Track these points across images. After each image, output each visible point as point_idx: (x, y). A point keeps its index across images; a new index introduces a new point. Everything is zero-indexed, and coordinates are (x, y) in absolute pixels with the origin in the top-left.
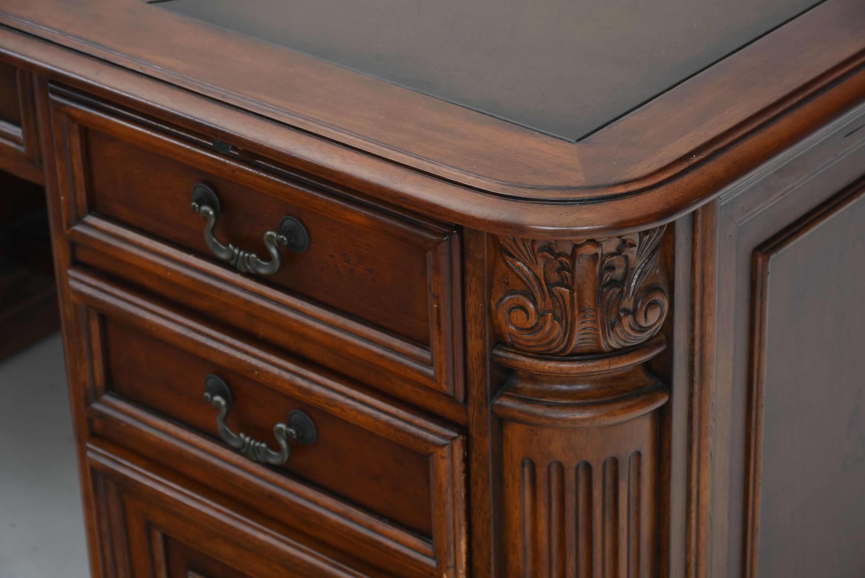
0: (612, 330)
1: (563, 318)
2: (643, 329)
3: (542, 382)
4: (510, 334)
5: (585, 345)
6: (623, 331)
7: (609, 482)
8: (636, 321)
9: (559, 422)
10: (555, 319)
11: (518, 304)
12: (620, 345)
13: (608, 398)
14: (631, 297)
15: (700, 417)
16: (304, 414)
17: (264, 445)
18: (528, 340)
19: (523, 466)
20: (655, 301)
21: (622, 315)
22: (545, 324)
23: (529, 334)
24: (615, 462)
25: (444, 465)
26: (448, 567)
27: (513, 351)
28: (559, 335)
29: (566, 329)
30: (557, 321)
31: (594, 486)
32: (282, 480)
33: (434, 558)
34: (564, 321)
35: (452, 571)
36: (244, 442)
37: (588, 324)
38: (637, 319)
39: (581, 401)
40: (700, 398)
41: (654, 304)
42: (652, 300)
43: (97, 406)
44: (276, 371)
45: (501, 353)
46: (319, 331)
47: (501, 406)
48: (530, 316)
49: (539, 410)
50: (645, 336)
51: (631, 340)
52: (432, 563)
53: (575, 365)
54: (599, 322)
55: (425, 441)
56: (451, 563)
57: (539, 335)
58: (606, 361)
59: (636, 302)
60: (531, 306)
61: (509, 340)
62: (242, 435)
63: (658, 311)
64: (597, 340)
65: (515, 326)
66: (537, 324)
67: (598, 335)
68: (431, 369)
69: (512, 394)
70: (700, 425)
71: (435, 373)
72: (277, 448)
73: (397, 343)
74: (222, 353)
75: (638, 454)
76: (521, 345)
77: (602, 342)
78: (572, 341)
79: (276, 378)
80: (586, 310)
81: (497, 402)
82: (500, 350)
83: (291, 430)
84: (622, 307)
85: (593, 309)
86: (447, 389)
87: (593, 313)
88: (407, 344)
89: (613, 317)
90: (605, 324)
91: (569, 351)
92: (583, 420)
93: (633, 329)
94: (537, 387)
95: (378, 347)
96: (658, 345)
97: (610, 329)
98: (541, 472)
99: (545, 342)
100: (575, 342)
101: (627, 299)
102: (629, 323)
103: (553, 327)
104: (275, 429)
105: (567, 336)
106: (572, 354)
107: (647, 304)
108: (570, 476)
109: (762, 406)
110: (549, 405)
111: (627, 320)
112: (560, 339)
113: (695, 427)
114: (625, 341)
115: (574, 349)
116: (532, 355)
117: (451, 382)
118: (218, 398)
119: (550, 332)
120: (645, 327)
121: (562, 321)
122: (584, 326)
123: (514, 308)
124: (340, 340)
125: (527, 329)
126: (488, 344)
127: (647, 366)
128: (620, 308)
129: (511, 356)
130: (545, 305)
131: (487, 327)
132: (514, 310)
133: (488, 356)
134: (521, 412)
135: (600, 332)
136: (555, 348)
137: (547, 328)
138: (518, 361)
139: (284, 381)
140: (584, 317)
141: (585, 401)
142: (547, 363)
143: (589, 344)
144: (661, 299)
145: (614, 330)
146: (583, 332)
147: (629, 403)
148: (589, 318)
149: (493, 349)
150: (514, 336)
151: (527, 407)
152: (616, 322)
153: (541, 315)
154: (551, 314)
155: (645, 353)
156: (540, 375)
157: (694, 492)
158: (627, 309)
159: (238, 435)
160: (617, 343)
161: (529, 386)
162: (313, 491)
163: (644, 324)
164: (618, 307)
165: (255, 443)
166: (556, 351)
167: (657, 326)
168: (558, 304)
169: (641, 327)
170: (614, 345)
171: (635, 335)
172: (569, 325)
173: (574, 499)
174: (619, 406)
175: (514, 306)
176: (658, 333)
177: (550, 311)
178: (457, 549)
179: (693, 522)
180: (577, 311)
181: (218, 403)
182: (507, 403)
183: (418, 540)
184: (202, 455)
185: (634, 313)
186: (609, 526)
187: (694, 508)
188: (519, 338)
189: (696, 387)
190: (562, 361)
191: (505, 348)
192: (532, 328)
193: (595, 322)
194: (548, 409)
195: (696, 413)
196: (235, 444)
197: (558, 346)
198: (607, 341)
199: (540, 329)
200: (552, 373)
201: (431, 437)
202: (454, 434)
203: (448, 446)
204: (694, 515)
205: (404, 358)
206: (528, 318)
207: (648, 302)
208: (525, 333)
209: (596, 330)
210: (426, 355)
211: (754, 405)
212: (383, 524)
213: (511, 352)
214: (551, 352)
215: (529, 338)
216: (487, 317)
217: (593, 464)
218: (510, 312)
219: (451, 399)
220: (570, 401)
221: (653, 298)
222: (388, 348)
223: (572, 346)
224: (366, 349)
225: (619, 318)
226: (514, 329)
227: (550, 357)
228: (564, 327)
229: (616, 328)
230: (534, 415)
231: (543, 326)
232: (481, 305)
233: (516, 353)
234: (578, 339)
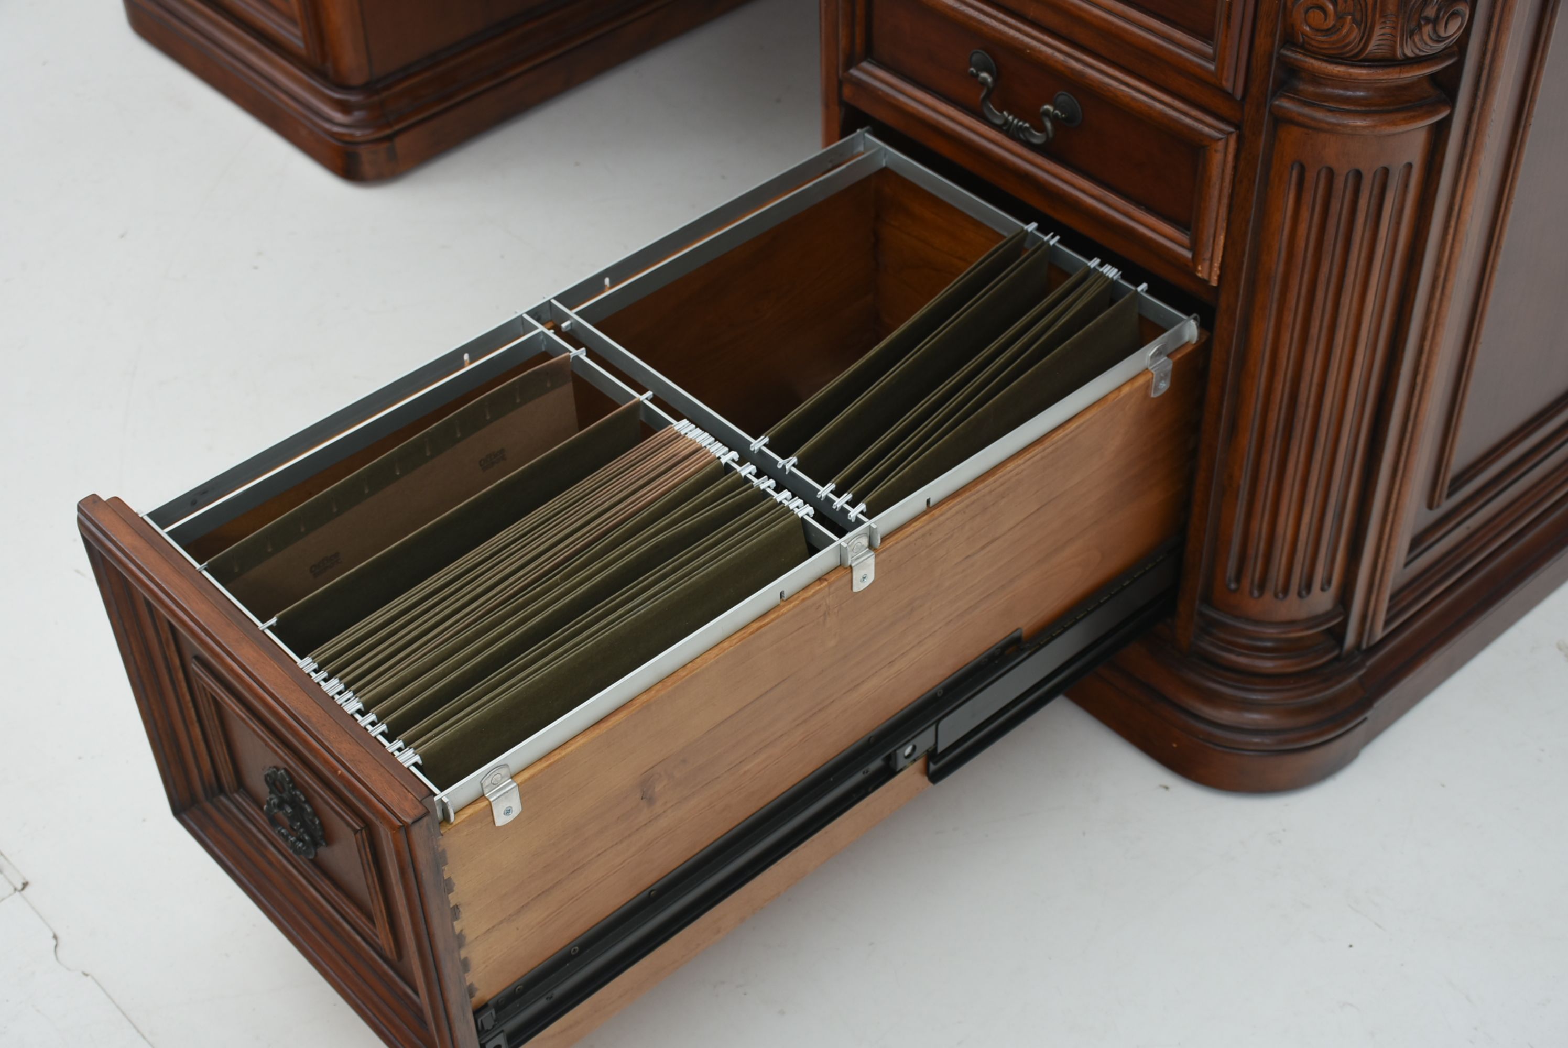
0: (1410, 38)
1: (1362, 21)
2: (1440, 39)
3: (1326, 85)
4: (1303, 34)
5: (1380, 51)
6: (1422, 40)
7: (1376, 191)
8: (1435, 31)
9: (1339, 128)
10: (1353, 23)
11: (1317, 4)
12: (1414, 53)
13: (1391, 108)
14: (1435, 4)
15: (1477, 133)
16: (1071, 97)
17: (1027, 125)
18: (1322, 42)
19: (1292, 169)
20: (1457, 11)
21: (1423, 23)
22: (1342, 26)
23: (1324, 36)
24: (1386, 172)
25: (1217, 158)
26: (1204, 259)
27: (1302, 51)
28: (1355, 39)
29: (1364, 33)
30: (1356, 24)
31: (1361, 194)
32: (1039, 160)
33: (1190, 249)
34: (1363, 25)
35: (1207, 263)
36: (1006, 121)
37: (1388, 30)
38: (1437, 28)
39: (1363, 109)
40: (1480, 114)
41: (1455, 14)
42: (1454, 11)
43: (854, 72)
44: (1049, 51)
45: (1289, 53)
46: (1096, 17)
47: (1280, 107)
48: (1328, 17)
49: (1319, 115)
50: (1441, 46)
51: (1426, 49)
52: (1189, 255)
53: (1364, 71)
54: (1399, 29)
55: (1201, 133)
56: (1208, 255)
57: (1334, 38)
58: (1397, 69)
59: (1439, 10)
60: (1331, 7)
61: (1301, 40)
62: (1005, 113)
63: (1459, 20)
64: (1393, 48)
65: (1310, 26)
66: (1334, 26)
67: (1395, 42)
68: (1212, 64)
69: (1292, 95)
70: (1475, 141)
71: (1216, 68)
72: (1042, 129)
73: (1178, 35)
74: (993, 29)
75: (1410, 166)
76: (1313, 46)
77: (1398, 50)
78: (1367, 47)
79: (1048, 57)
80: (1387, 15)
81: (1277, 103)
82: (1288, 50)
83: (1057, 112)
84: (1425, 14)
85: (1394, 15)
86: (1228, 85)
87: (1394, 19)
88: (1188, 36)
89: (1413, 25)
90: (1404, 32)
91: (1362, 57)
92: (1364, 127)
93: (1431, 38)
94: (1320, 90)
95: (1157, 37)
96: (1449, 56)
97: (1408, 37)
98: (1310, 176)
99: (1339, 45)
100: (1371, 47)
101: (1431, 7)
102: (1429, 32)
103: (1350, 31)
104: (1041, 110)
105: (1363, 42)
106: (1364, 60)
107: (1449, 13)
108: (1339, 183)
109: (1530, 125)
110: (1331, 110)
111: (1427, 29)
112: (1356, 43)
113: (1470, 143)
114: (1420, 50)
115: (1368, 54)
116: (1321, 57)
117: (1231, 79)
118: (984, 75)
119: (1348, 35)
120: (1443, 38)
121: (1360, 26)
122: (1383, 31)
123: (1311, 8)
124: (1117, 27)
125: (1322, 31)
126: (1277, 42)
127: (1432, 77)
128: (1422, 15)
129: (1299, 57)
130: (1345, 8)
131: (1279, 26)
132: (1311, 10)
133: (1275, 56)
134: (1300, 114)
135: (1398, 39)
136: (1348, 52)
137: (1345, 31)
138: (1306, 62)
139: (1057, 61)
140: (1384, 22)
141: (1367, 109)
142: (1336, 67)
143: (1384, 51)
144: (1464, 9)
145: (1412, 38)
146: (1381, 38)
147: (1412, 114)
148: (1389, 24)
149: (1281, 48)
150: (1307, 36)
151: (1307, 111)
152: (1416, 29)
153: (1340, 17)
154: (1350, 17)
155: (1437, 64)
156: (1324, 78)
157: (1456, 208)
158: (1428, 17)
159: (1001, 112)
160: (1412, 51)
161: (1310, 89)
162: (1071, 173)
163: (1443, 34)
164: (1420, 15)
165: (1018, 122)
166: (1348, 55)
167: (1454, 37)
168: (1359, 7)
169: (1439, 36)
170: (1409, 53)
171: (1432, 44)
172: (1367, 30)
173: (1339, 206)
174: (1401, 116)
175: (1312, 6)
176: (1452, 45)
177: (1349, 14)
178: (1216, 242)
179: (1450, 238)
180: (1377, 16)
181: (985, 79)
182: (1287, 104)
183: (1174, 230)
184: (958, 128)
185: (1435, 22)
186: (1367, 235)
187: (1453, 223)
188: (1312, 39)
189: (1479, 102)
190: (1353, 66)
191: (1293, 49)
192: (1328, 30)
193: (1395, 28)
194: (1329, 114)
195: (1474, 128)
196: (999, 122)
197: (1352, 50)
198: (1403, 49)
199: (1336, 32)
200: (1340, 77)
201: (1206, 130)
202: (1231, 130)
203: (1223, 140)
204: (1451, 231)
205: (1184, 51)
206: (1326, 20)
207: (1451, 11)
208: (1319, 34)
209: (1395, 36)
210: (1209, 50)
211: (1523, 123)
212: (1140, 211)
213: (1300, 53)
214: (1342, 56)
215: (1323, 40)
216: (1280, 15)
217: (1364, 173)
218: (1306, 12)
219: (1229, 96)
220: (1352, 108)
221: (1456, 8)
222: (1167, 39)
223: (1367, 52)
224: (1144, 38)
225: (1419, 27)
226: (1308, 29)
227: (1340, 61)
228: (1362, 31)
229: (1415, 36)
230: (1314, 119)
231: (1339, 29)
232: (1277, 2)
233: (1304, 54)
234: (1374, 45)
